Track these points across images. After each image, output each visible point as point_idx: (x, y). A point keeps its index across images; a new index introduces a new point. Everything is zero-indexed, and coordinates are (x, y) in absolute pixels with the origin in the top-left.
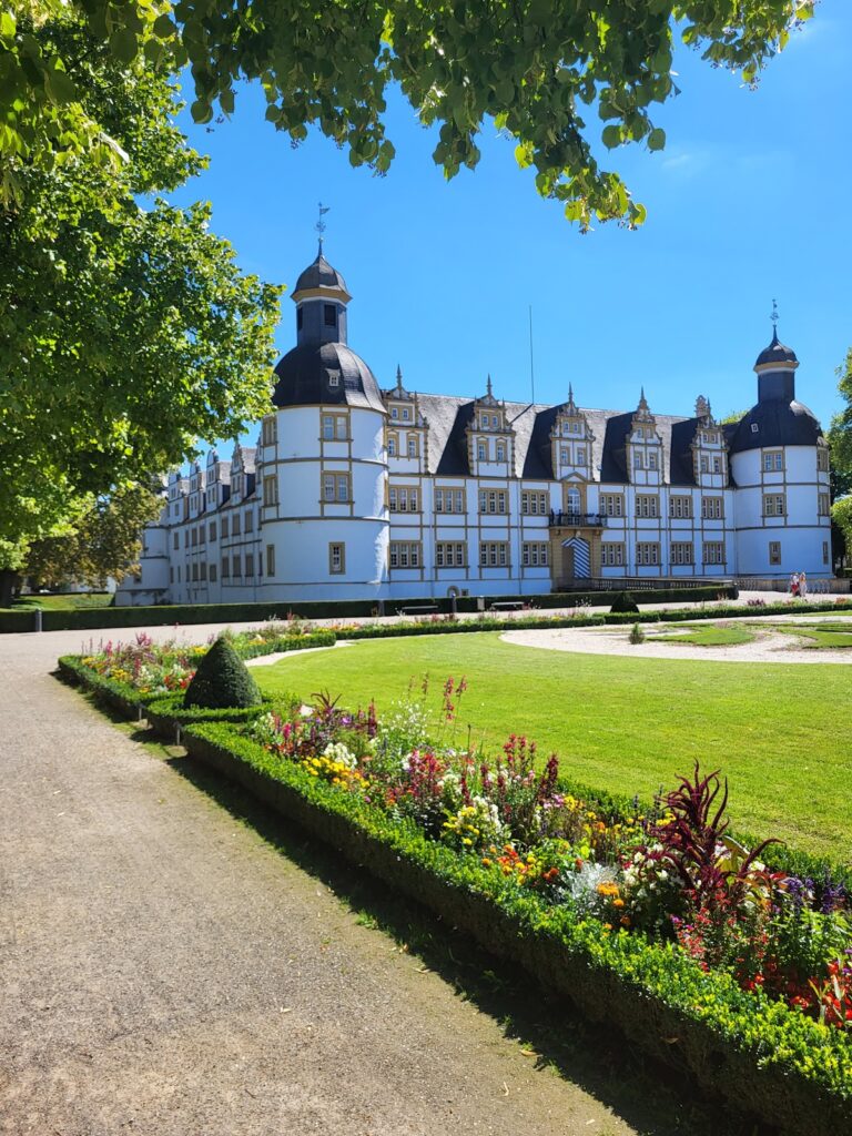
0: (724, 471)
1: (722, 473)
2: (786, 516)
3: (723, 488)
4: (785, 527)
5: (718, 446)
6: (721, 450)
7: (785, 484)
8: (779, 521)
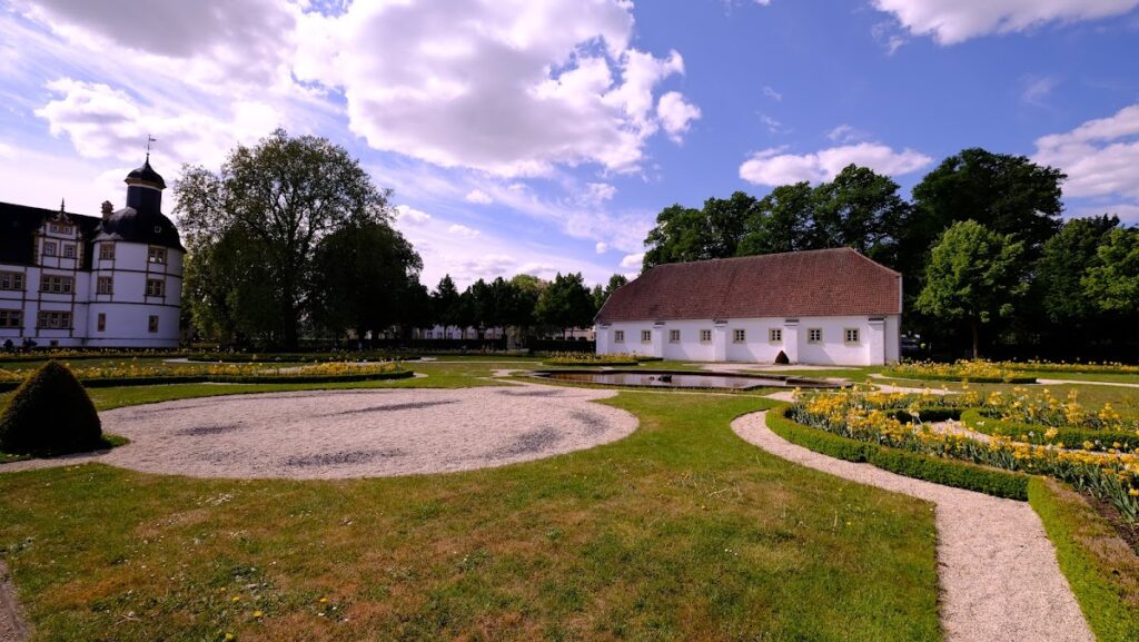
0: (78, 256)
1: (76, 259)
2: (112, 294)
3: (75, 270)
4: (111, 302)
5: (73, 237)
6: (77, 240)
7: (113, 270)
8: (106, 298)
